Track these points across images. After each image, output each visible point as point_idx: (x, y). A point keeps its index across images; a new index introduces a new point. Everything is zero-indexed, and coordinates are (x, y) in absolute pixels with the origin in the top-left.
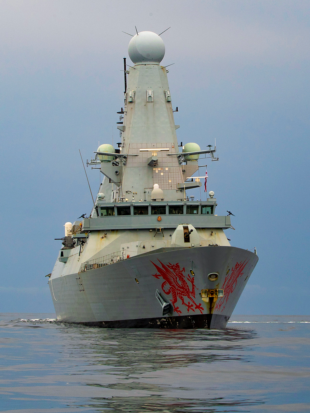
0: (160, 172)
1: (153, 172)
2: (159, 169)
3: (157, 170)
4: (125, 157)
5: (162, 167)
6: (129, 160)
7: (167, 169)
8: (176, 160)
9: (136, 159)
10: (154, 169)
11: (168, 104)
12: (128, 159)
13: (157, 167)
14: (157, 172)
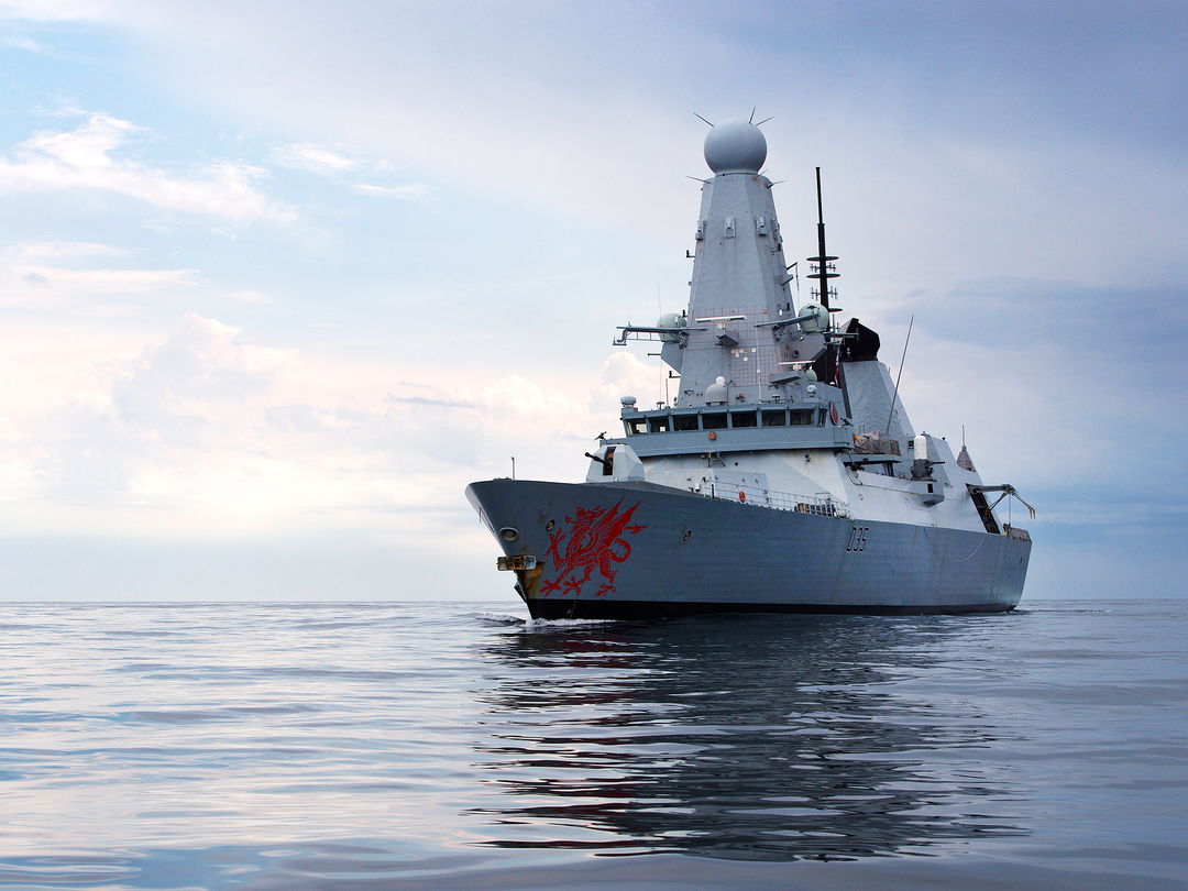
0: (742, 355)
1: (731, 356)
2: (742, 351)
3: (737, 353)
4: (684, 334)
5: (745, 348)
6: (692, 339)
7: (754, 350)
8: (769, 333)
9: (704, 337)
10: (733, 352)
11: (761, 240)
12: (690, 337)
13: (739, 348)
14: (737, 356)
